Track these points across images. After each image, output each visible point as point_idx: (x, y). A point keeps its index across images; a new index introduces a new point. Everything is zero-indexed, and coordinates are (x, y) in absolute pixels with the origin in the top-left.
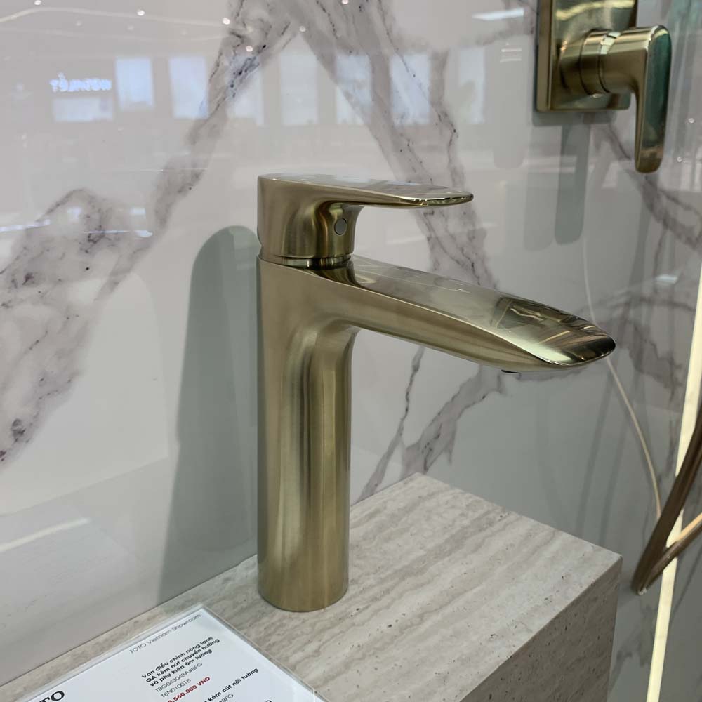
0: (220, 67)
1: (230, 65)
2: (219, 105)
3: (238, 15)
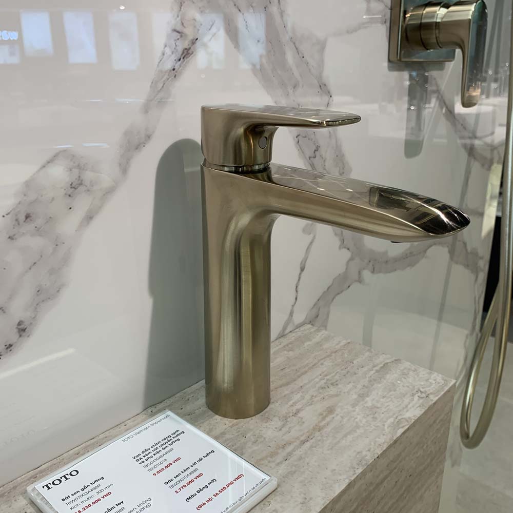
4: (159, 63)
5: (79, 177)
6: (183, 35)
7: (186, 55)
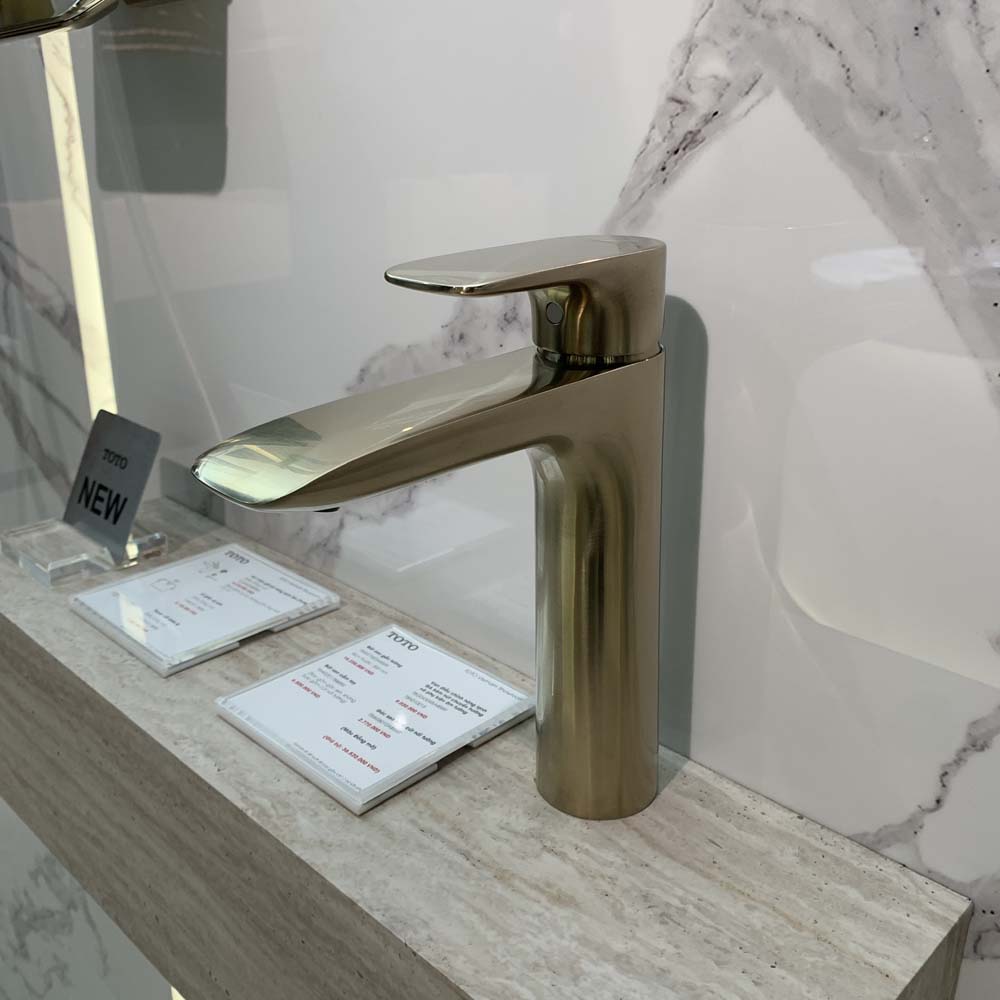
0: (651, 143)
1: (664, 141)
2: (643, 193)
3: (681, 74)
4: (638, 156)
5: (514, 308)
6: (688, 106)
7: (690, 143)
